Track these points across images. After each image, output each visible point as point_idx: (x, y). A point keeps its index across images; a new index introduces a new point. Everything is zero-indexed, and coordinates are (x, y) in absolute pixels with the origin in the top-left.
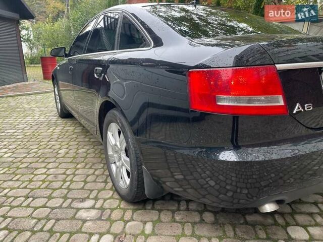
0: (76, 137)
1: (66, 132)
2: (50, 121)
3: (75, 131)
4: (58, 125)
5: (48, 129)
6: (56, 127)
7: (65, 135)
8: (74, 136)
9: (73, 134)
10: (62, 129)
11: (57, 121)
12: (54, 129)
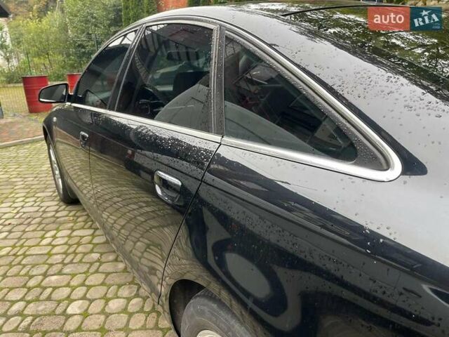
0: (98, 260)
1: (79, 244)
2: (44, 212)
3: (95, 241)
4: (61, 224)
5: (43, 238)
6: (58, 230)
7: (75, 253)
8: (95, 256)
9: (92, 251)
10: (70, 237)
11: (57, 211)
12: (54, 237)
